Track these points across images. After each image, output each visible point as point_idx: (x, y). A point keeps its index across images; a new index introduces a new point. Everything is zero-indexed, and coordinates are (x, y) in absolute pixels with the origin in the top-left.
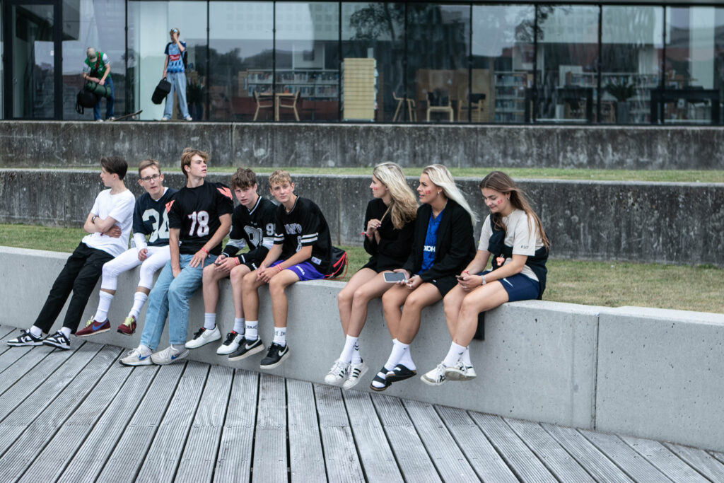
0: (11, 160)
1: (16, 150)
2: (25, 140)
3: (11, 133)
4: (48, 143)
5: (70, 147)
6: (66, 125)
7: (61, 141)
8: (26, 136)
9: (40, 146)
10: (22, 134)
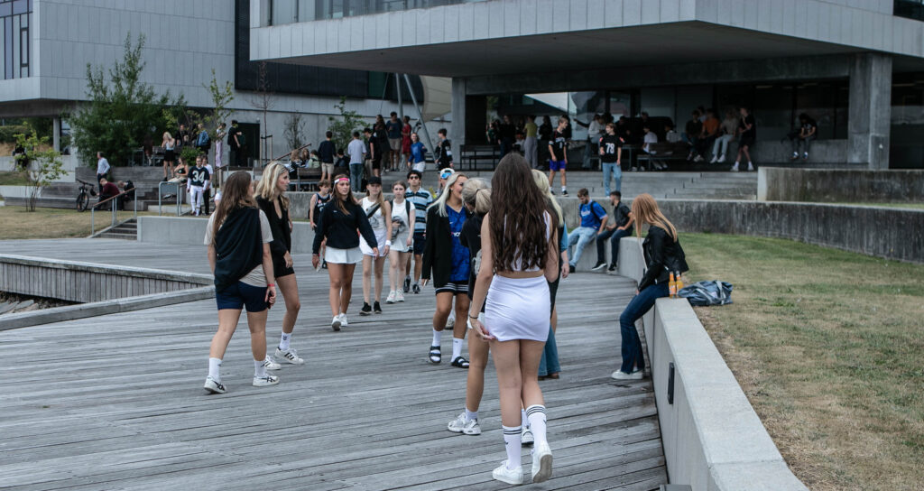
0: (873, 197)
1: (876, 190)
2: (882, 183)
3: (873, 178)
4: (897, 186)
5: (912, 188)
6: (911, 173)
7: (907, 185)
8: (883, 180)
9: (892, 188)
10: (880, 179)
